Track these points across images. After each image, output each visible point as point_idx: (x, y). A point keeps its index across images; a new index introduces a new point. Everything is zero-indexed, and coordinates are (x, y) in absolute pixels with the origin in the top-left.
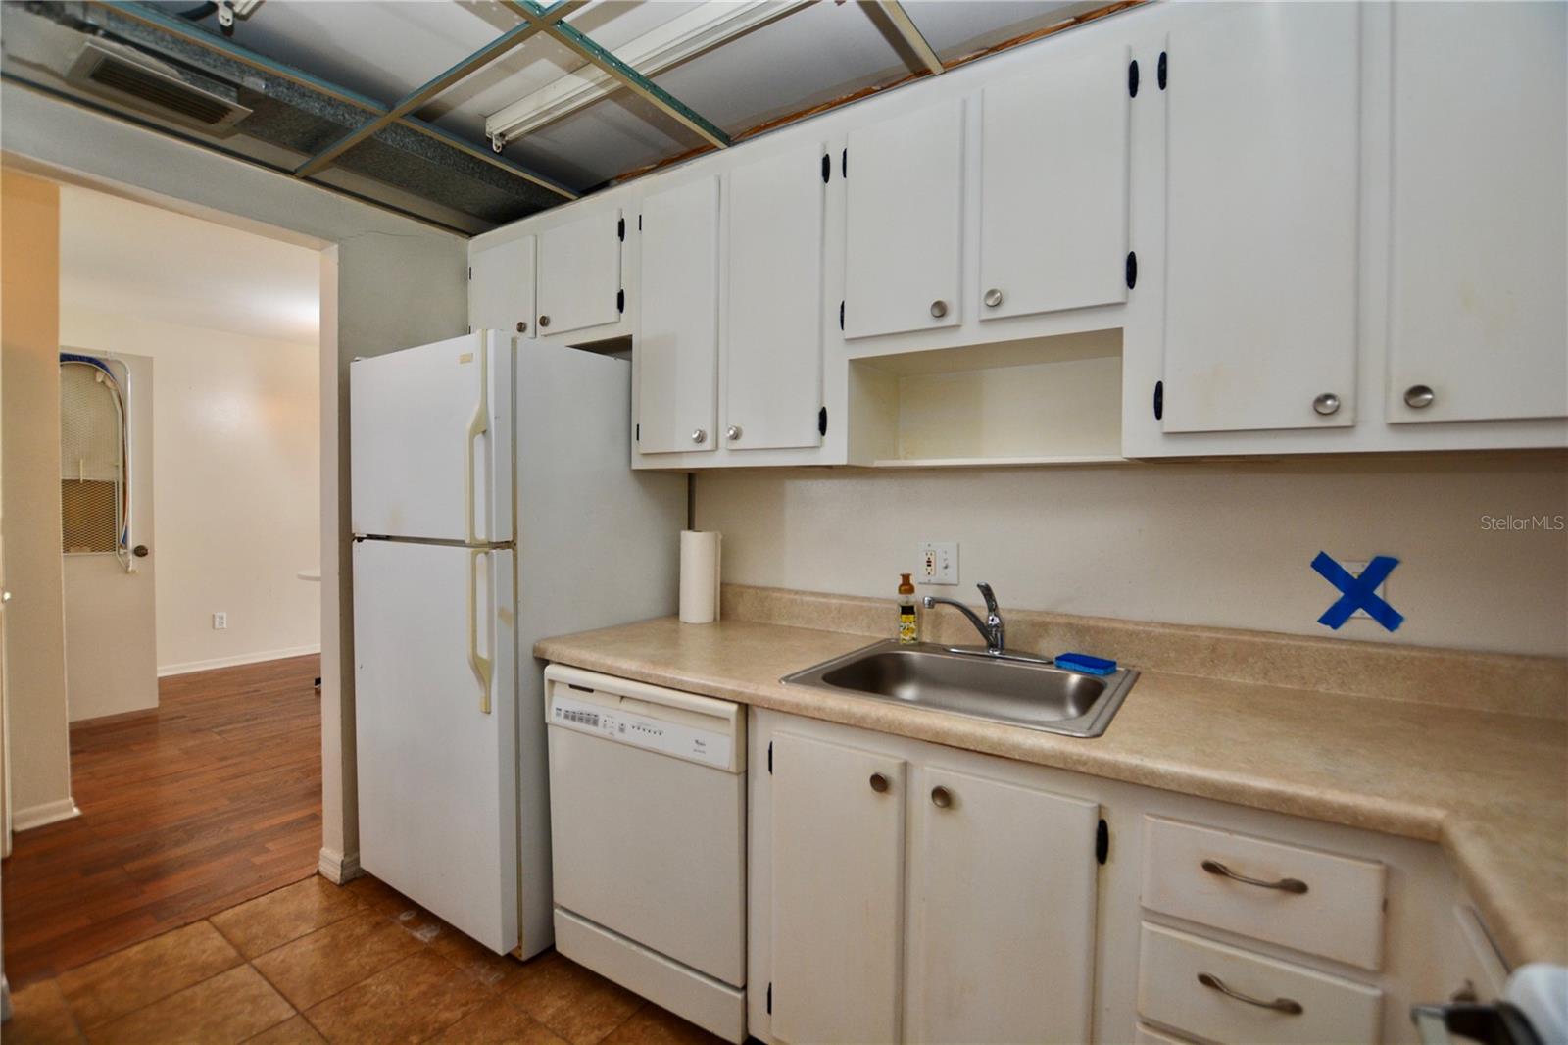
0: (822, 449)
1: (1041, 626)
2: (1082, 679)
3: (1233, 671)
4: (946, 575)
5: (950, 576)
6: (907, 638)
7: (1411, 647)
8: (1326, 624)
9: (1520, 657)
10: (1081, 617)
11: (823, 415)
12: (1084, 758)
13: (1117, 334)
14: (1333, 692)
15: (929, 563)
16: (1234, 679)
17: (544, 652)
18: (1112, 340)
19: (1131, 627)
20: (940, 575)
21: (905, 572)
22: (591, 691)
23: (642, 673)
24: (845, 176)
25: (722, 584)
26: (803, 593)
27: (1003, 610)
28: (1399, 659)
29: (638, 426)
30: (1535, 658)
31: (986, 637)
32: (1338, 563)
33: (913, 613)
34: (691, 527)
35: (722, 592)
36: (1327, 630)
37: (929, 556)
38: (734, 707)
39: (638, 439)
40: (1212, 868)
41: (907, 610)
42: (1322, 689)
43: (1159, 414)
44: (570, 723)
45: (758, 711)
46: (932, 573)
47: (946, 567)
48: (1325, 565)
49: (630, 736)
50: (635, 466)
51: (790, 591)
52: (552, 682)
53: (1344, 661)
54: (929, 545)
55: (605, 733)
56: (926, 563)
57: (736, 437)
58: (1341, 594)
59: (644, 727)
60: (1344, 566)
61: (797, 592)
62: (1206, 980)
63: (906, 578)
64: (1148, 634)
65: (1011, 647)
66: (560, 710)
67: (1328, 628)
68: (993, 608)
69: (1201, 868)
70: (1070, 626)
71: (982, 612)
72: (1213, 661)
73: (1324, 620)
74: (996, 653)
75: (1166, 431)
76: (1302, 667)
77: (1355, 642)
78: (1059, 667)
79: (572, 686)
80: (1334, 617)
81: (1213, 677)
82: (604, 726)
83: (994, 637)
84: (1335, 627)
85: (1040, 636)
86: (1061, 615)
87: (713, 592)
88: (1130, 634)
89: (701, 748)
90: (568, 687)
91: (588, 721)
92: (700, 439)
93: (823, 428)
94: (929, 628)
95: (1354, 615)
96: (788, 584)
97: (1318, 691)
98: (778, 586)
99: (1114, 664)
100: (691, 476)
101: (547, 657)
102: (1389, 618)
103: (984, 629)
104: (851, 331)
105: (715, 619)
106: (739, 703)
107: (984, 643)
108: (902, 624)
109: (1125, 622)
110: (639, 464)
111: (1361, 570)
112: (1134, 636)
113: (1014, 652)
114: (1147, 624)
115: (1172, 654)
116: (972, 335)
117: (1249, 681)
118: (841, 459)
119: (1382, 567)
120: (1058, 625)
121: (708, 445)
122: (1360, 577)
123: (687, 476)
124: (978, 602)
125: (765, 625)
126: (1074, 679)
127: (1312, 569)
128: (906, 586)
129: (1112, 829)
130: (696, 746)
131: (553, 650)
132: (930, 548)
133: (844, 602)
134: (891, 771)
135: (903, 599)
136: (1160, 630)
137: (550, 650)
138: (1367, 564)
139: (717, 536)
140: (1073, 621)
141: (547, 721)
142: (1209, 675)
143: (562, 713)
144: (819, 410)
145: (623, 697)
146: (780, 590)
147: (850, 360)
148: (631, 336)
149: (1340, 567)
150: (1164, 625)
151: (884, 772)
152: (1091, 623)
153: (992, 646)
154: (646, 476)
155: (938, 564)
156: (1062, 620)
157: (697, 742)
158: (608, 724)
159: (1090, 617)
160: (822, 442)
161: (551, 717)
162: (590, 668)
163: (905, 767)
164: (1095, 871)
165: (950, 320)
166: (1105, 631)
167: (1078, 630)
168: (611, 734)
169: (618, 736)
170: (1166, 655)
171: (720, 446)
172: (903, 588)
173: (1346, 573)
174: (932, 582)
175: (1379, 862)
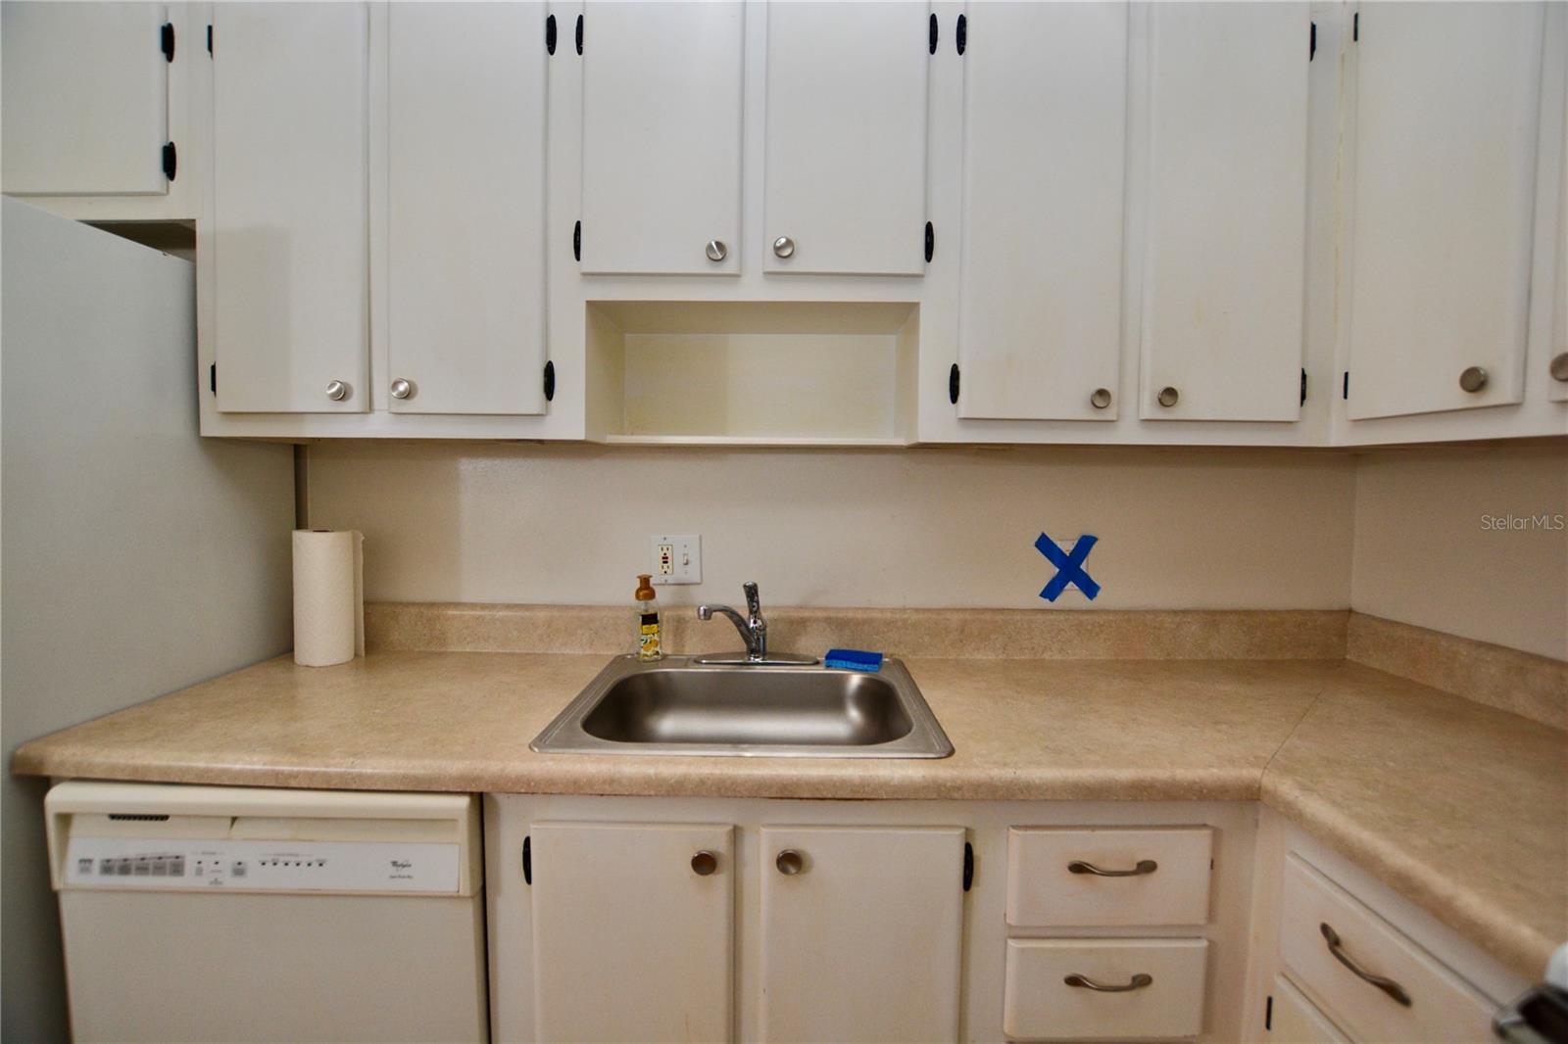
0: (548, 418)
1: (798, 625)
2: (865, 679)
3: (978, 649)
4: (686, 573)
5: (692, 574)
6: (648, 653)
7: (1107, 612)
8: (1045, 597)
9: (1175, 612)
10: (838, 610)
11: (549, 372)
12: (959, 782)
13: (912, 308)
14: (1055, 658)
15: (665, 560)
16: (979, 656)
17: (41, 763)
18: (905, 315)
19: (889, 615)
20: (678, 572)
21: (645, 572)
22: (164, 818)
23: (277, 774)
24: (580, 51)
25: (366, 603)
26: (493, 606)
27: (765, 608)
28: (1102, 623)
29: (213, 368)
30: (1185, 612)
31: (747, 641)
32: (1055, 542)
33: (656, 622)
34: (301, 525)
35: (366, 614)
36: (1046, 603)
37: (665, 551)
38: (463, 802)
39: (214, 388)
40: (1078, 868)
41: (649, 619)
42: (1047, 656)
43: (954, 395)
44: (116, 880)
45: (503, 800)
46: (670, 572)
47: (687, 564)
48: (1045, 545)
49: (257, 879)
50: (205, 432)
51: (473, 606)
52: (65, 819)
53: (1063, 630)
54: (665, 539)
55: (202, 883)
56: (662, 561)
57: (408, 395)
58: (1057, 570)
59: (287, 859)
60: (1059, 544)
61: (484, 606)
62: (1074, 981)
63: (645, 581)
64: (905, 621)
65: (774, 650)
66: (90, 861)
67: (1047, 600)
68: (754, 611)
69: (1068, 872)
70: (828, 620)
71: (744, 613)
72: (961, 642)
73: (1043, 595)
74: (758, 660)
75: (962, 416)
76: (1032, 638)
77: (1070, 611)
78: (828, 667)
79: (113, 817)
80: (1051, 591)
81: (962, 657)
82: (199, 872)
83: (756, 643)
84: (1052, 600)
85: (798, 635)
86: (820, 609)
87: (351, 617)
88: (889, 624)
89: (405, 871)
90: (107, 819)
91: (159, 870)
92: (343, 395)
93: (549, 390)
94: (671, 637)
95: (1066, 587)
96: (468, 596)
97: (1044, 660)
98: (457, 600)
99: (880, 656)
100: (300, 451)
101: (48, 772)
102: (1090, 589)
103: (747, 634)
104: (591, 260)
105: (356, 655)
106: (471, 794)
107: (743, 647)
108: (643, 637)
109: (882, 610)
110: (212, 428)
111: (1072, 548)
112: (892, 625)
113: (774, 655)
114: (904, 610)
115: (927, 639)
116: (753, 290)
117: (992, 657)
118: (578, 433)
119: (1086, 544)
120: (817, 620)
121: (354, 404)
122: (1071, 554)
123: (293, 448)
124: (740, 603)
125: (440, 654)
126: (855, 680)
127: (1036, 549)
128: (646, 589)
129: (977, 851)
130: (393, 871)
131: (60, 756)
132: (665, 542)
133: (556, 613)
134: (716, 841)
135: (642, 606)
136: (914, 617)
137: (56, 758)
138: (1076, 542)
139: (355, 539)
140: (832, 614)
141: (57, 884)
142: (959, 655)
143: (96, 867)
144: (544, 366)
145: (234, 819)
146: (457, 605)
147: (587, 302)
148: (194, 221)
149: (1056, 546)
150: (917, 610)
151: (705, 847)
152: (850, 615)
153: (752, 651)
154: (220, 448)
155: (677, 560)
156: (820, 614)
157: (395, 864)
158: (208, 863)
159: (848, 609)
160: (547, 408)
161: (67, 877)
162: (156, 779)
163: (736, 833)
164: (962, 898)
165: (729, 267)
166: (865, 622)
167: (838, 624)
168: (216, 881)
169: (231, 882)
170: (920, 640)
171: (376, 405)
172: (641, 593)
173: (1059, 550)
174: (669, 582)
175: (1205, 826)
